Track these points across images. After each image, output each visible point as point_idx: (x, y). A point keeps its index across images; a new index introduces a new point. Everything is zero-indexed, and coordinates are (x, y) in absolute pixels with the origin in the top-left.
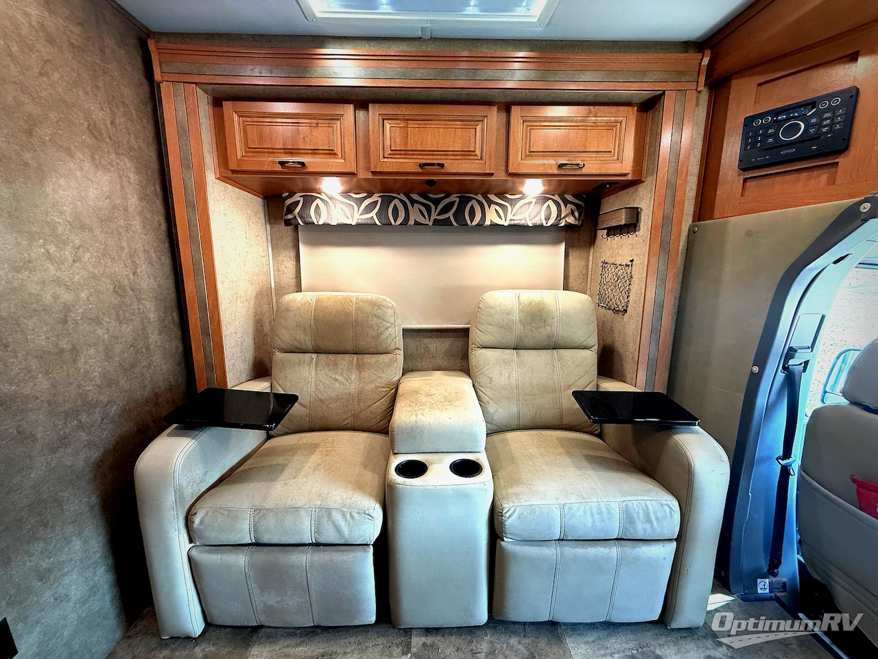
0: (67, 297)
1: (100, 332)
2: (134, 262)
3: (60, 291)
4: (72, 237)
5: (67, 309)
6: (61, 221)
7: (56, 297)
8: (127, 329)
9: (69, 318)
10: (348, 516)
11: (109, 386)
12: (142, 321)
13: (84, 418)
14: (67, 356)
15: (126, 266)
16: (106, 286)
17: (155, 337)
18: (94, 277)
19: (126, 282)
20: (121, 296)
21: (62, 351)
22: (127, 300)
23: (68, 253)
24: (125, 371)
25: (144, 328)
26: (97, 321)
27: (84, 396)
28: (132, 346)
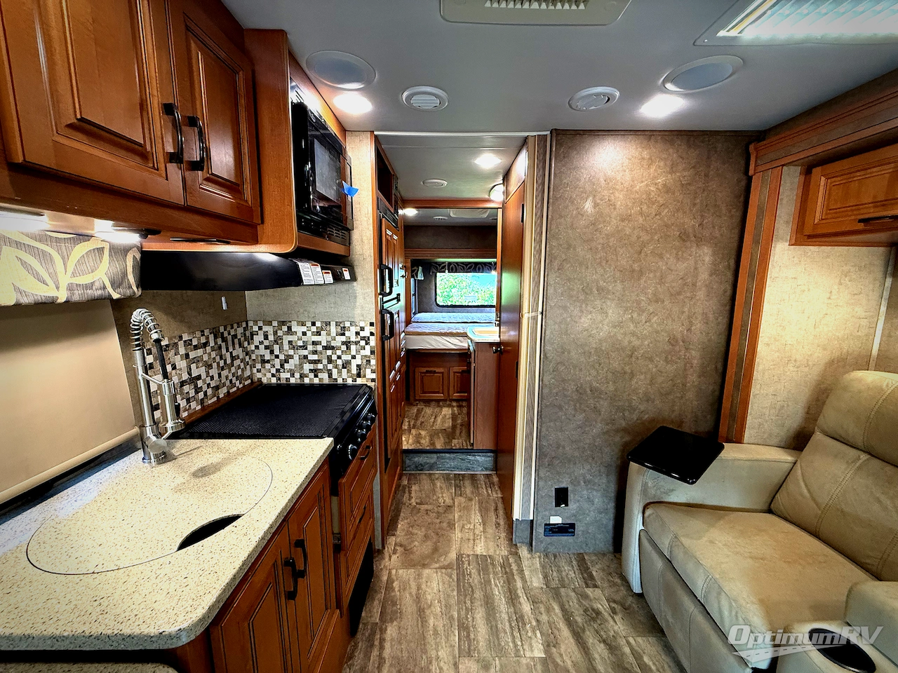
0: (636, 343)
1: (650, 366)
2: (690, 322)
3: (633, 339)
4: (649, 307)
5: (634, 349)
6: (644, 299)
7: (630, 342)
8: (671, 368)
9: (633, 355)
10: (734, 613)
11: (648, 401)
12: (685, 365)
13: (627, 414)
14: (627, 377)
15: (683, 325)
16: (664, 337)
17: (693, 378)
18: (657, 332)
19: (679, 336)
20: (673, 345)
21: (625, 373)
22: (677, 348)
23: (643, 318)
24: (661, 394)
25: (685, 370)
26: (651, 360)
27: (630, 401)
28: (671, 380)
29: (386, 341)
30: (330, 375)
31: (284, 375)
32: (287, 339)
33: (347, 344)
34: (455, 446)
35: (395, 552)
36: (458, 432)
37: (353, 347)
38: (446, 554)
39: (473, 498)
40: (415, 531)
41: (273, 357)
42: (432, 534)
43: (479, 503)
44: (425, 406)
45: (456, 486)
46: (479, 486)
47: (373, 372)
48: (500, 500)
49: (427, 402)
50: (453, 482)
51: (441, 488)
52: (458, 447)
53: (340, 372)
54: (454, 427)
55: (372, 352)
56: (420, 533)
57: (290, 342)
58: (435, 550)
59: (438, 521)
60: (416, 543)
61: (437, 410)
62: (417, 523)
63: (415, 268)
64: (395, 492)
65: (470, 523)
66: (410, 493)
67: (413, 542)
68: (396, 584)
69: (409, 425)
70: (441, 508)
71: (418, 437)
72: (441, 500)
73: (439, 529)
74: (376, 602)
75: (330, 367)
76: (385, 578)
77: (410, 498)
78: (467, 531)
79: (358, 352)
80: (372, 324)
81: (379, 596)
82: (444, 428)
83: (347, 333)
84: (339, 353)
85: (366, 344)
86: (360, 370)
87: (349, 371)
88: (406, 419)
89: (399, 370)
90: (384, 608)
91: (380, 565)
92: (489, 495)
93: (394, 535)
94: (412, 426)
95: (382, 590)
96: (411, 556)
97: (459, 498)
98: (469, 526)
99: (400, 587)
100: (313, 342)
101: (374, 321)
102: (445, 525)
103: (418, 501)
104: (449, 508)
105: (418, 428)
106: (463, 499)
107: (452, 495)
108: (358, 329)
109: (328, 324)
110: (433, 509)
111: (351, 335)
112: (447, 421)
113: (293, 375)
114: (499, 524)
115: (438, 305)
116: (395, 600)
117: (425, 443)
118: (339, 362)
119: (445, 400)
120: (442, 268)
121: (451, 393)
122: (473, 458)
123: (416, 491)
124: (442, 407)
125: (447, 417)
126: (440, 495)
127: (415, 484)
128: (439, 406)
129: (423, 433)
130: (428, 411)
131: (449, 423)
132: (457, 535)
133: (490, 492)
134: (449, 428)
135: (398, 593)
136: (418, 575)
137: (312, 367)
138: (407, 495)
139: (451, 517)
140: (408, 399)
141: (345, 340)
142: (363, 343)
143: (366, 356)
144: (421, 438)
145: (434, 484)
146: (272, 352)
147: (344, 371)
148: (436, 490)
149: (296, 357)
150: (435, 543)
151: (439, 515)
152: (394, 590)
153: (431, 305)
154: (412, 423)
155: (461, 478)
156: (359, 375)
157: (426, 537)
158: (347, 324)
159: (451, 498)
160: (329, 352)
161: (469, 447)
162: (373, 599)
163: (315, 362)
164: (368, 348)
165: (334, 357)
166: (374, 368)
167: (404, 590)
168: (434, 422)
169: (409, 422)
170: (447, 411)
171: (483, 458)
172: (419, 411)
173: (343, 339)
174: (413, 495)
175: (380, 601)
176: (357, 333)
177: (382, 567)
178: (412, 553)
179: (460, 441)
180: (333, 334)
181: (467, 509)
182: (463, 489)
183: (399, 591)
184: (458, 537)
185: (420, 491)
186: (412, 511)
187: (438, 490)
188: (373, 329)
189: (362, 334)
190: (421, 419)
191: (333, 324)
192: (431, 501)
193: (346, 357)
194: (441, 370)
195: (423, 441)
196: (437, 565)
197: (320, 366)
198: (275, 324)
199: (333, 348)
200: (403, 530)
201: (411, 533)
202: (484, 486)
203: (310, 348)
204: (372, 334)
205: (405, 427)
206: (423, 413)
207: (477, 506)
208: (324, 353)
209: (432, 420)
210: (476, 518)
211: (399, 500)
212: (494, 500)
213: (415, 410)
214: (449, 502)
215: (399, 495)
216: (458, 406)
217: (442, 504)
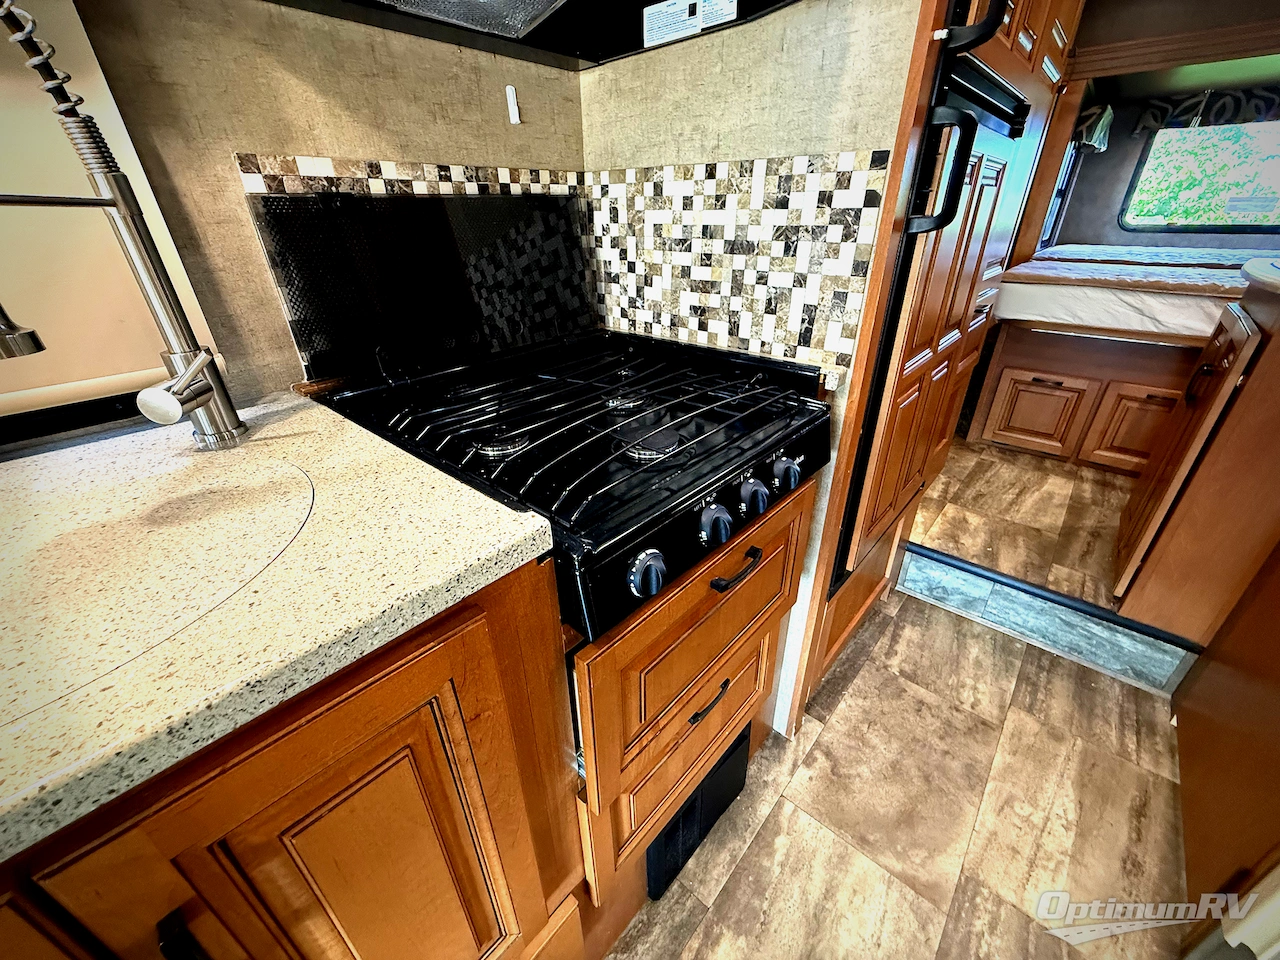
29: (921, 240)
30: (733, 330)
31: (643, 316)
32: (652, 217)
33: (788, 237)
34: (1056, 582)
35: (809, 760)
36: (1077, 547)
37: (805, 246)
38: (934, 851)
39: (1068, 734)
40: (874, 738)
41: (625, 268)
42: (914, 772)
43: (1083, 762)
44: (1001, 459)
45: (1022, 678)
46: (1099, 711)
47: (849, 332)
48: (1165, 792)
49: (1010, 453)
50: (1018, 663)
51: (978, 663)
52: (1065, 589)
53: (757, 323)
54: (1068, 532)
55: (860, 268)
56: (884, 750)
57: (658, 228)
58: (907, 818)
59: (943, 746)
60: (864, 770)
61: (1030, 476)
62: (884, 720)
63: (1095, 110)
64: (861, 624)
65: (1034, 803)
66: (895, 639)
67: (859, 762)
68: (781, 843)
69: (945, 491)
70: (960, 716)
71: (958, 526)
72: (967, 695)
73: (937, 768)
74: (724, 857)
75: (736, 303)
76: (764, 810)
77: (890, 653)
78: (1017, 822)
79: (816, 262)
80: (879, 159)
81: (737, 844)
82: (1037, 526)
83: (795, 199)
84: (763, 264)
85: (846, 237)
86: (811, 322)
87: (781, 323)
88: (943, 478)
89: (950, 355)
90: (734, 879)
91: (768, 772)
92: (1123, 752)
93: (821, 719)
94: (949, 496)
95: (747, 835)
96: (842, 796)
97: (1023, 714)
98: (1027, 810)
99: (787, 855)
100: (705, 228)
101: (889, 144)
102: (956, 766)
103: (907, 668)
104: (982, 727)
105: (964, 506)
106: (1031, 724)
107: (1002, 699)
108: (828, 182)
109: (746, 168)
110: (938, 707)
111: (804, 203)
112: (1051, 510)
113: (657, 317)
114: (1137, 865)
115: (1124, 228)
116: (765, 879)
117: (972, 545)
118: (761, 294)
119: (1062, 459)
120: (1177, 109)
121: (1089, 443)
122: (1106, 634)
123: (909, 641)
124: (1046, 472)
125: (1056, 501)
126: (969, 682)
127: (913, 624)
128: (1038, 468)
129: (974, 520)
130: (1006, 472)
131: (1055, 518)
132: (982, 815)
133: (1132, 747)
134: (1051, 529)
135: (777, 870)
136: (841, 857)
137: (695, 299)
138: (885, 641)
139: (980, 753)
140: (962, 431)
141: (784, 223)
142: (835, 233)
143: (836, 279)
144: (965, 531)
145: (962, 646)
146: (623, 254)
147: (770, 319)
148: (964, 662)
149: (667, 270)
150: (914, 800)
151: (948, 730)
152: (771, 855)
153: (1105, 224)
154: (953, 490)
155: (1045, 663)
156: (805, 338)
157: (895, 769)
158: (800, 166)
159: (997, 701)
160: (739, 261)
161: (1102, 603)
162: (722, 844)
163: (706, 287)
164: (848, 250)
165: (750, 278)
166: (852, 322)
167: (795, 871)
168: (1012, 503)
169: (947, 485)
170: (1058, 487)
171: (1140, 647)
172: (981, 468)
173: (781, 218)
174: (901, 647)
175: (734, 858)
176: (825, 198)
177: (770, 778)
178: (846, 788)
179: (1078, 575)
180: (757, 201)
181: (1040, 760)
182: (1040, 696)
183: (782, 865)
184: (983, 824)
185: (922, 647)
186: (885, 684)
187: (968, 665)
188: (878, 180)
189: (842, 199)
190: (979, 486)
191: (760, 167)
192: (940, 684)
193: (780, 279)
194: (1080, 384)
195: (966, 540)
196: (898, 867)
197: (712, 300)
198: (631, 176)
199: (748, 248)
200: (847, 719)
201: (862, 739)
202: (1114, 719)
203: (699, 246)
204: (872, 199)
205: (934, 492)
206: (989, 474)
207: (1074, 765)
208: (726, 262)
209: (1010, 497)
210: (1060, 799)
211: (865, 646)
212: (1140, 777)
213: (970, 461)
214: (988, 709)
215: (867, 634)
216: (1096, 482)
217: (967, 707)
